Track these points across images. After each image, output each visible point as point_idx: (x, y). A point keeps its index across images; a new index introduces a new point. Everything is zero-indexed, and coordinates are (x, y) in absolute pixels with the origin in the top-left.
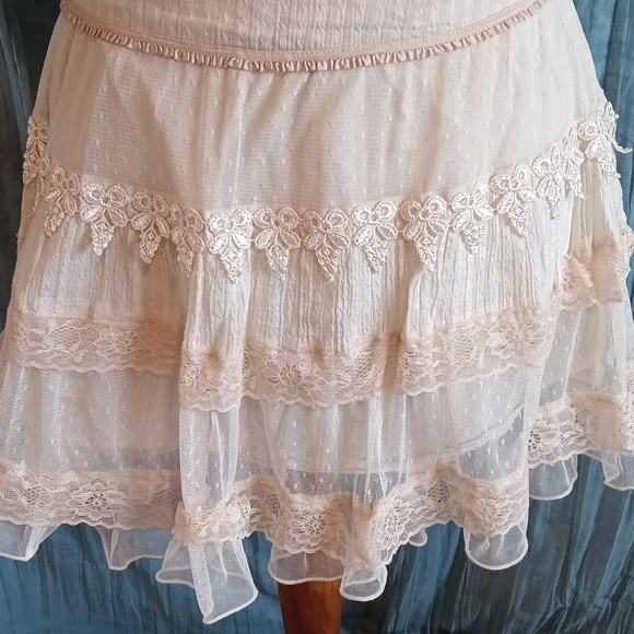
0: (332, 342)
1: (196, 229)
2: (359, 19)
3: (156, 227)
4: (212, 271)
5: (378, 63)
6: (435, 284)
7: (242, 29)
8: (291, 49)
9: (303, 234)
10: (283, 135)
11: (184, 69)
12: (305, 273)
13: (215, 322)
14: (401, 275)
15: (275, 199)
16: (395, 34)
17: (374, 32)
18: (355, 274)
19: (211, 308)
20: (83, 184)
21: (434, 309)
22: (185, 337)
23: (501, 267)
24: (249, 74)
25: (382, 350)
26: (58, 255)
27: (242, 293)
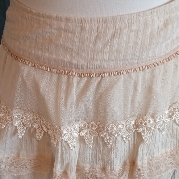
0: (109, 166)
1: (58, 133)
2: (121, 57)
3: (42, 128)
4: (64, 147)
5: (128, 73)
6: (148, 146)
7: (75, 62)
8: (94, 69)
9: (99, 132)
10: (91, 98)
11: (51, 75)
12: (99, 144)
13: (65, 163)
14: (135, 143)
15: (88, 119)
16: (135, 62)
17: (127, 61)
18: (119, 145)
19: (64, 158)
20: (13, 113)
21: (148, 154)
22: (54, 167)
23: (172, 136)
24: (78, 78)
25: (128, 167)
26: (5, 137)
27: (75, 152)
